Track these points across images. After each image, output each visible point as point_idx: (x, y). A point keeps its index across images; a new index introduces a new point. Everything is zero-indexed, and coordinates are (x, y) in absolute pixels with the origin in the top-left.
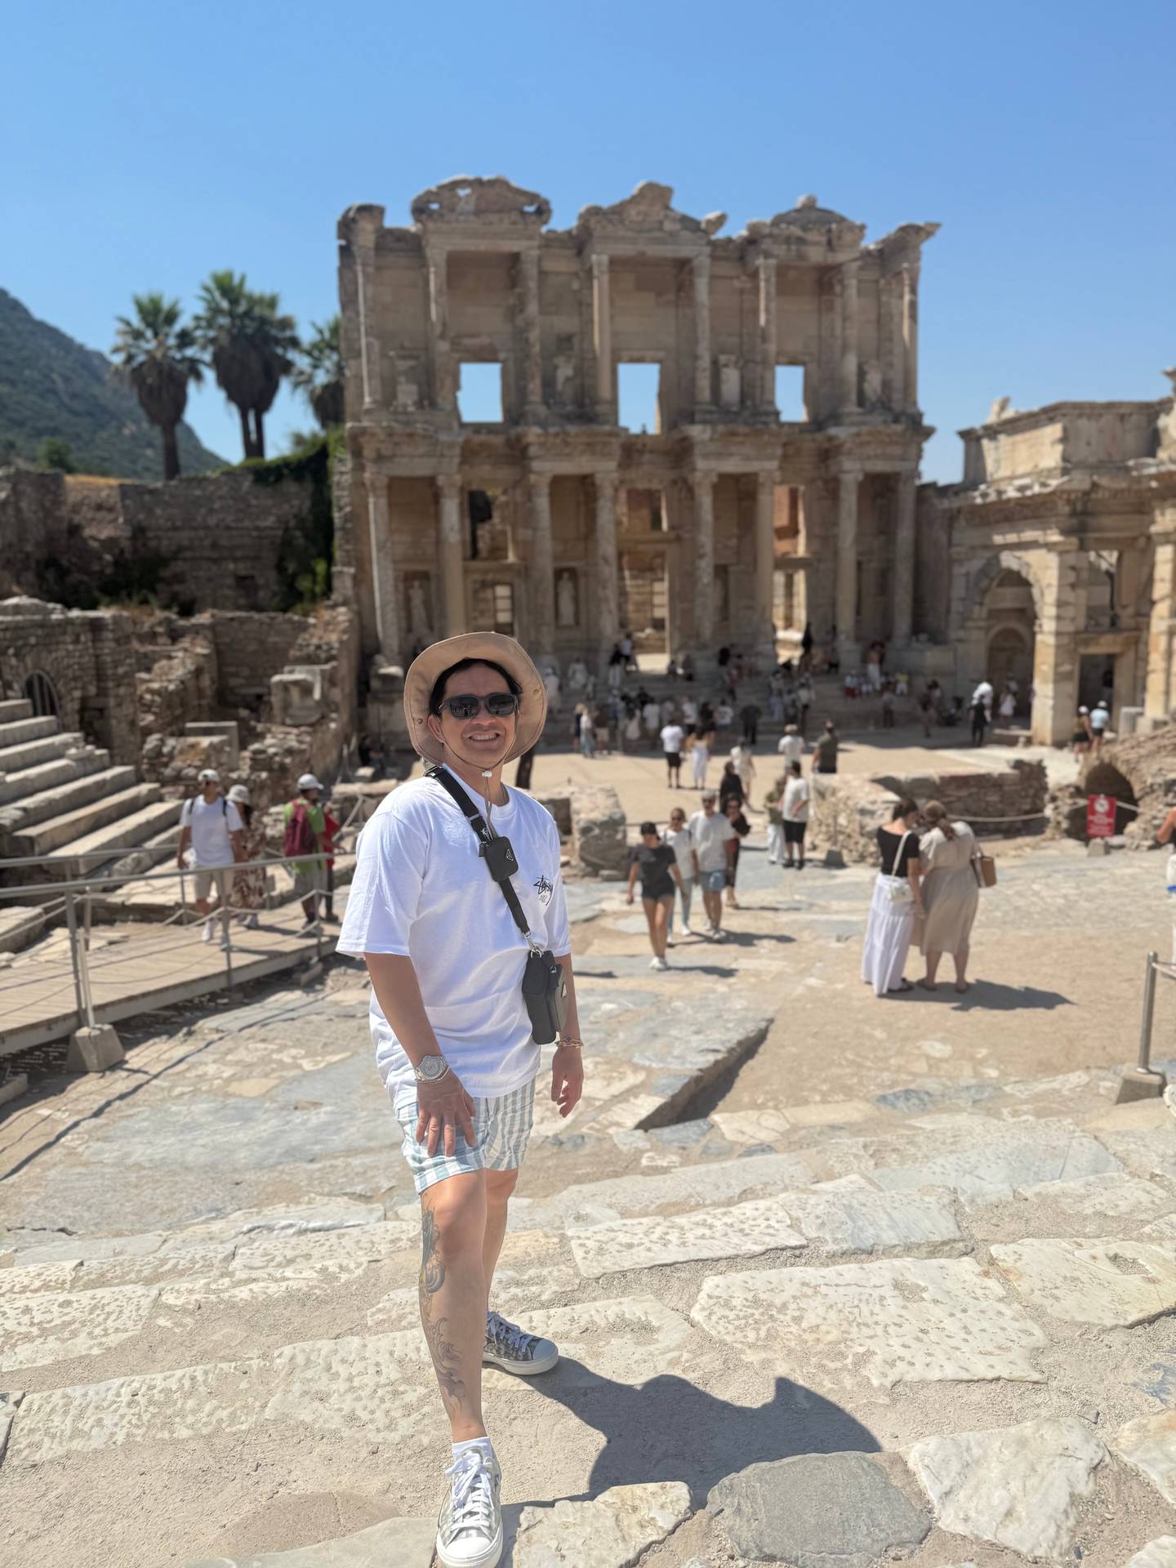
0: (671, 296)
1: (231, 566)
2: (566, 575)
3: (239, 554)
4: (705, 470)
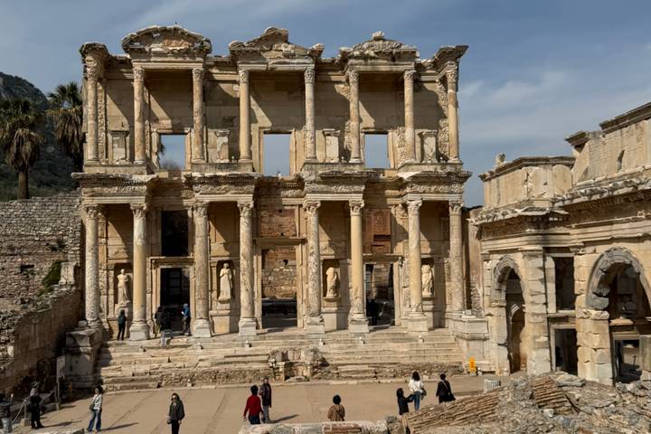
1: (20, 260)
2: (225, 265)
3: (25, 252)
4: (313, 198)
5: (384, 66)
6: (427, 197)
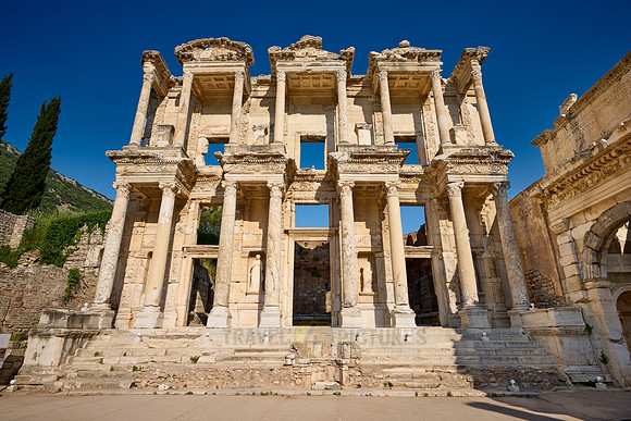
4: (346, 179)
5: (412, 66)
6: (469, 179)
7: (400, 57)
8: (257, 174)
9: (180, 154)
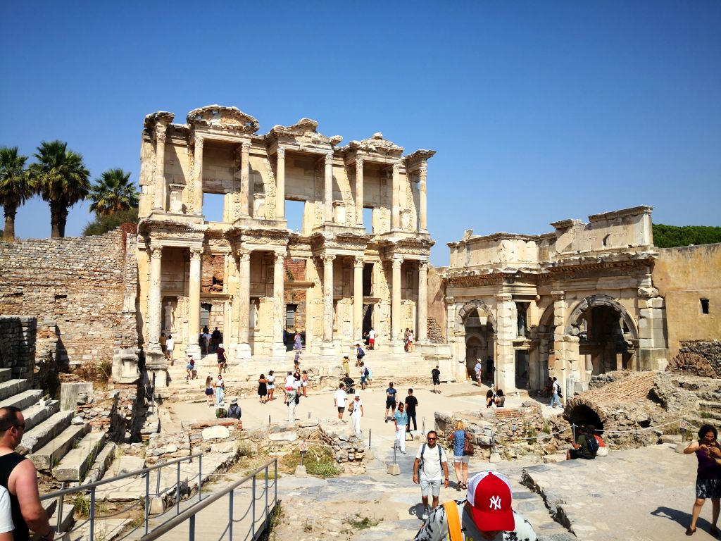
0: (312, 171)
1: (54, 290)
2: (253, 301)
3: (59, 283)
4: (330, 252)
6: (407, 257)
7: (374, 148)
8: (268, 245)
9: (203, 222)
